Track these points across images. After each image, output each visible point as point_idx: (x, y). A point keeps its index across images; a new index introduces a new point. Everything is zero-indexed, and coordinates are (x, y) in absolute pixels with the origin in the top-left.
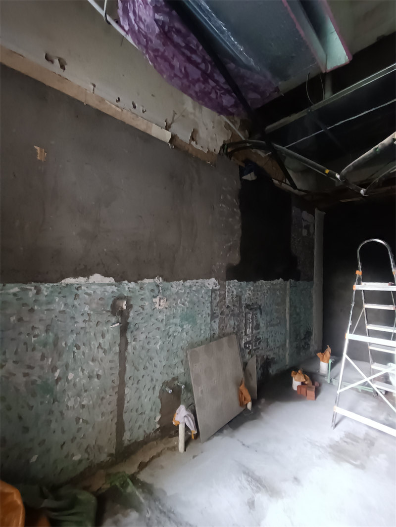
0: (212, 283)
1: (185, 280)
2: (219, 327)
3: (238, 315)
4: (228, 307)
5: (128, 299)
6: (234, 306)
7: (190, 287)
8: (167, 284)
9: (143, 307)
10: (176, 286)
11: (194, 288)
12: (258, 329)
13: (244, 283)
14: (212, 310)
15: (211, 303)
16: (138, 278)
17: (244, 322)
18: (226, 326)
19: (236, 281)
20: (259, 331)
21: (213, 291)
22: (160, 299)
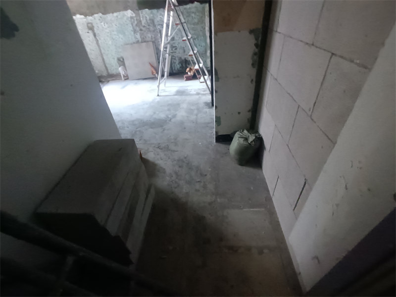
0: (129, 13)
1: (113, 13)
2: (141, 37)
3: (154, 31)
4: (144, 26)
5: (91, 24)
6: (149, 25)
7: (117, 16)
8: (105, 16)
9: (98, 27)
10: (109, 16)
11: (119, 17)
12: (174, 40)
13: (155, 11)
14: (133, 28)
15: (132, 24)
16: (92, 14)
17: (159, 35)
18: (146, 37)
19: (147, 10)
20: (174, 42)
21: (132, 18)
22: (104, 24)
